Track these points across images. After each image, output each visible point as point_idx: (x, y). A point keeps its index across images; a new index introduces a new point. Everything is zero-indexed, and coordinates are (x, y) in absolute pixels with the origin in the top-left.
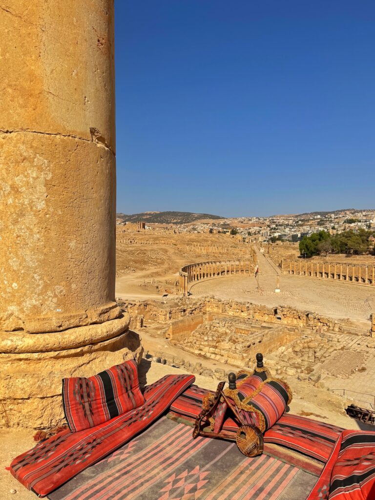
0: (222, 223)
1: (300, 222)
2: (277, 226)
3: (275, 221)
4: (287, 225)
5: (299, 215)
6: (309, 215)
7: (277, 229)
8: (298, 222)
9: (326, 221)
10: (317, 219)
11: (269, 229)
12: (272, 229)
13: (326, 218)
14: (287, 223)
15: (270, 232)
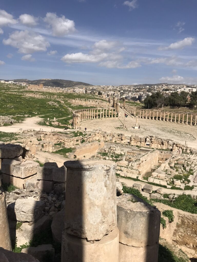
0: (91, 88)
1: (137, 90)
2: (124, 91)
3: (123, 88)
4: (130, 91)
5: (137, 85)
7: (124, 93)
9: (152, 89)
10: (147, 88)
11: (119, 93)
12: (121, 93)
14: (129, 90)
15: (120, 95)
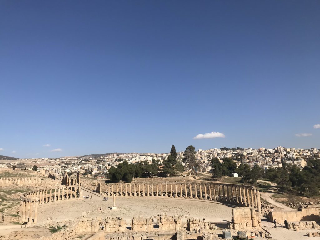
1: (83, 162)
2: (66, 164)
3: (63, 160)
4: (74, 164)
5: (81, 157)
6: (88, 157)
7: (67, 167)
8: (81, 161)
9: (101, 160)
11: (60, 167)
12: (63, 166)
13: (101, 158)
14: (73, 162)
15: (62, 170)
